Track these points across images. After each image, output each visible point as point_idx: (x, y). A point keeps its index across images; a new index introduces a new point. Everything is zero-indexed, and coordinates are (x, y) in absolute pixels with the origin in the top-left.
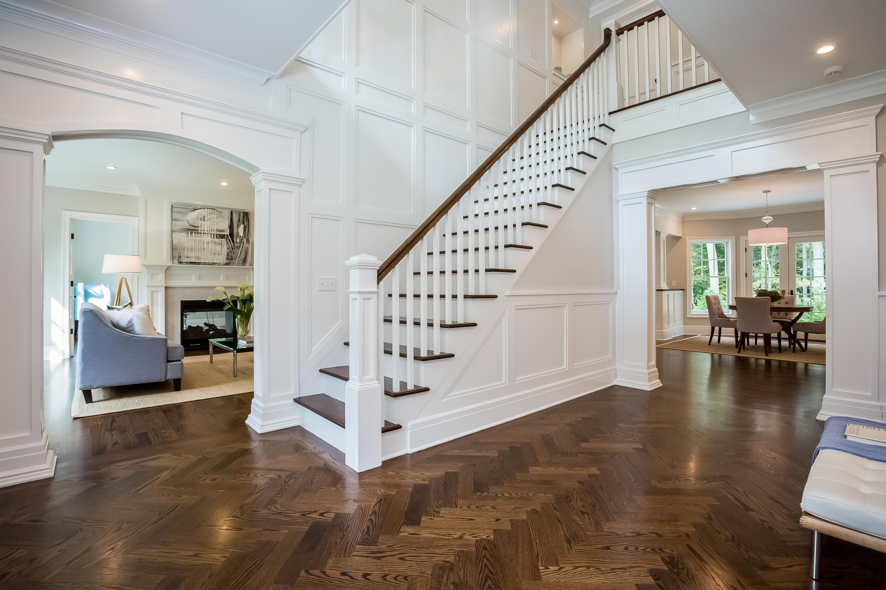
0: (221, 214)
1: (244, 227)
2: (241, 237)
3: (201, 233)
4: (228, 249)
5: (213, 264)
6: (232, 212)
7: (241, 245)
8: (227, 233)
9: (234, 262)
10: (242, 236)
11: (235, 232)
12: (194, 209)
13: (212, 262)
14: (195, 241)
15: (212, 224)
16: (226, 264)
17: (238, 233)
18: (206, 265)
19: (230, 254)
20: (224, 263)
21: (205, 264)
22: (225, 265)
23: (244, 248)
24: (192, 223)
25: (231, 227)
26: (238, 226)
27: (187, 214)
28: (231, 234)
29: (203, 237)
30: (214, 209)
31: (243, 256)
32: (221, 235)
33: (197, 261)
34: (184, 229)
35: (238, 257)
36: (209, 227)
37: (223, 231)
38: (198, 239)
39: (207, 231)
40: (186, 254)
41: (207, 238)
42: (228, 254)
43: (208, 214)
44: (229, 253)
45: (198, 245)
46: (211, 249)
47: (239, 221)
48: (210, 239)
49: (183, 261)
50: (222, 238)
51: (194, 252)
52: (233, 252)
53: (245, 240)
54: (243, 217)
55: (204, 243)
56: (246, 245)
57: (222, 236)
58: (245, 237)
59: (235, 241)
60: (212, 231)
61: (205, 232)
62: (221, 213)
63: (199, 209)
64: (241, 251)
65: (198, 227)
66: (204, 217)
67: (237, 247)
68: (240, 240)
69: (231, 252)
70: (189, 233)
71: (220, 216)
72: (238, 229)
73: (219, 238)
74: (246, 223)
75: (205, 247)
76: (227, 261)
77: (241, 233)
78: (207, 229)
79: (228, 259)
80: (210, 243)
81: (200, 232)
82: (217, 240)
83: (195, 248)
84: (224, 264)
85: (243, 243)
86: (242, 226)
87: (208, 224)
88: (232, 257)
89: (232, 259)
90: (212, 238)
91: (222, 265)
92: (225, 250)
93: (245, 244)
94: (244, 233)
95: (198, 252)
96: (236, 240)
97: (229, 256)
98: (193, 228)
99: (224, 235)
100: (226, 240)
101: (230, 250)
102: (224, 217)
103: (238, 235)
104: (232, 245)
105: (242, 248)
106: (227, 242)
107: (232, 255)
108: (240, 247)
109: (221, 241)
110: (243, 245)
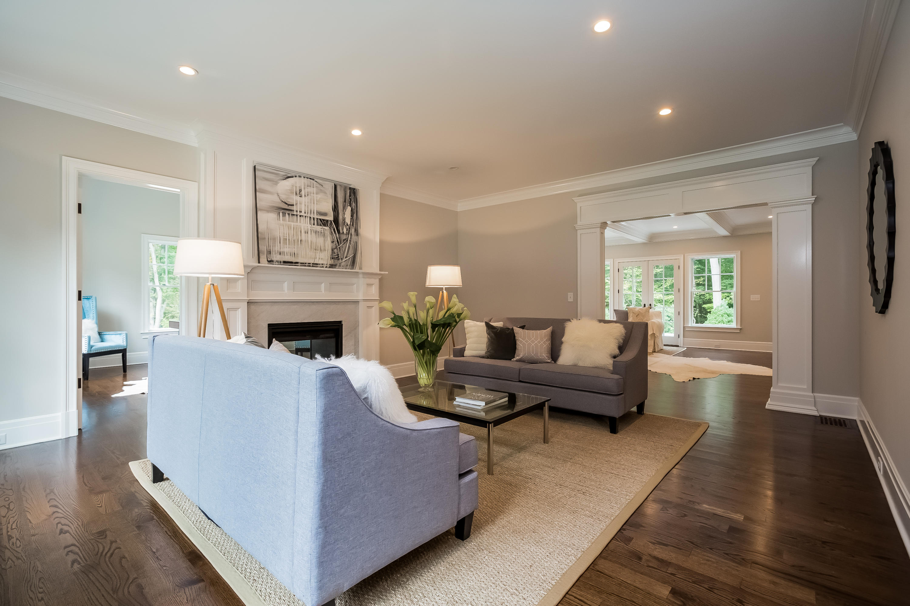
0: (322, 188)
1: (352, 210)
2: (347, 225)
3: (297, 215)
4: (333, 242)
5: (315, 265)
6: (335, 187)
7: (348, 238)
8: (331, 217)
9: (340, 264)
10: (349, 224)
11: (341, 217)
12: (286, 177)
13: (313, 262)
14: (289, 227)
15: (311, 203)
16: (332, 266)
17: (344, 219)
18: (305, 266)
19: (335, 250)
20: (329, 264)
21: (303, 264)
22: (329, 267)
23: (352, 242)
24: (283, 197)
25: (335, 208)
26: (344, 208)
27: (276, 183)
28: (336, 220)
29: (300, 222)
30: (313, 180)
31: (351, 256)
32: (324, 220)
33: (294, 261)
34: (274, 207)
35: (345, 256)
36: (308, 207)
37: (325, 214)
38: (293, 225)
39: (305, 213)
40: (277, 248)
41: (304, 224)
42: (332, 250)
43: (305, 185)
44: (334, 249)
45: (293, 235)
46: (311, 242)
47: (345, 201)
48: (309, 226)
49: (275, 259)
50: (325, 225)
51: (289, 245)
52: (339, 248)
53: (353, 231)
54: (350, 196)
55: (301, 232)
56: (353, 238)
57: (324, 223)
58: (353, 225)
59: (341, 232)
60: (311, 213)
61: (302, 214)
62: (322, 186)
63: (292, 177)
64: (349, 247)
65: (293, 205)
66: (300, 191)
67: (344, 240)
68: (347, 231)
69: (336, 248)
70: (281, 214)
71: (321, 191)
72: (344, 213)
73: (321, 225)
74: (353, 204)
75: (303, 238)
76: (332, 262)
77: (348, 221)
78: (305, 210)
79: (333, 258)
80: (309, 232)
81: (295, 213)
82: (319, 228)
83: (289, 239)
84: (328, 266)
85: (351, 234)
86: (349, 209)
87: (305, 202)
88: (338, 255)
89: (338, 258)
90: (312, 224)
91: (326, 267)
92: (329, 245)
93: (353, 236)
94: (351, 218)
95: (294, 245)
96: (343, 229)
97: (334, 253)
98: (286, 207)
99: (327, 221)
100: (330, 228)
101: (335, 244)
102: (326, 193)
103: (344, 222)
104: (338, 237)
105: (350, 243)
106: (331, 232)
107: (337, 252)
108: (347, 240)
109: (323, 230)
110: (350, 238)
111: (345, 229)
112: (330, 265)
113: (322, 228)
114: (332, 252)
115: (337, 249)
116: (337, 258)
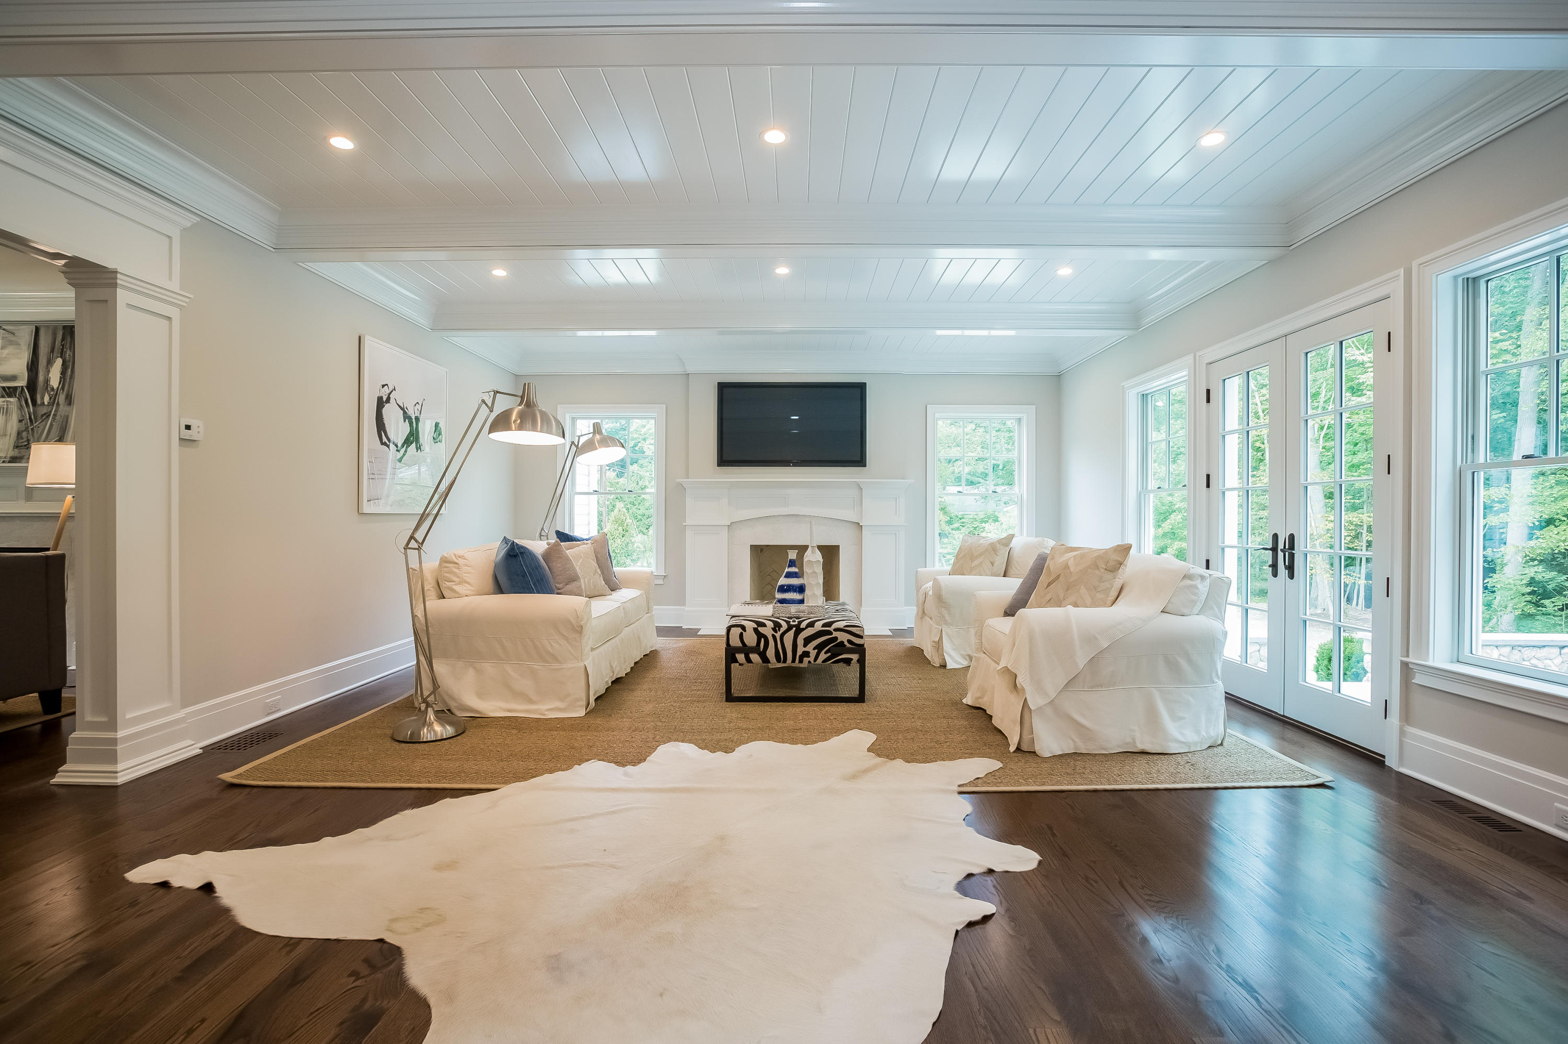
0: (13, 338)
1: (64, 362)
2: (53, 389)
4: (20, 421)
6: (37, 330)
7: (51, 411)
8: (22, 382)
10: (55, 387)
11: (41, 378)
16: (14, 460)
17: (47, 381)
19: (24, 434)
20: (9, 455)
22: (10, 462)
23: (58, 417)
25: (33, 367)
26: (50, 363)
28: (32, 386)
32: (9, 388)
37: (14, 378)
42: (19, 434)
44: (23, 431)
47: (52, 351)
50: (10, 396)
52: (32, 429)
53: (62, 398)
54: (63, 340)
56: (63, 409)
57: (10, 392)
58: (63, 388)
59: (39, 402)
62: (13, 334)
64: (51, 425)
67: (42, 416)
68: (50, 399)
69: (26, 429)
71: (11, 343)
72: (49, 372)
73: (3, 396)
74: (68, 353)
76: (16, 453)
77: (55, 382)
79: (17, 447)
84: (7, 460)
85: (58, 403)
86: (59, 362)
88: (28, 440)
92: (14, 426)
93: (61, 407)
94: (61, 378)
96: (43, 398)
97: (22, 438)
99: (15, 388)
100: (19, 399)
101: (25, 424)
102: (19, 344)
103: (47, 386)
104: (32, 411)
105: (54, 419)
106: (21, 405)
107: (27, 437)
108: (50, 415)
109: (5, 404)
110: (55, 411)
111: (48, 396)
112: (11, 457)
113: (4, 402)
114: (18, 437)
115: (28, 431)
116: (25, 445)
